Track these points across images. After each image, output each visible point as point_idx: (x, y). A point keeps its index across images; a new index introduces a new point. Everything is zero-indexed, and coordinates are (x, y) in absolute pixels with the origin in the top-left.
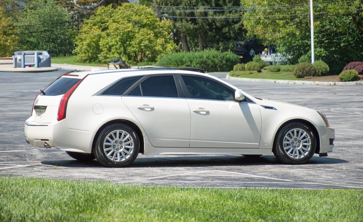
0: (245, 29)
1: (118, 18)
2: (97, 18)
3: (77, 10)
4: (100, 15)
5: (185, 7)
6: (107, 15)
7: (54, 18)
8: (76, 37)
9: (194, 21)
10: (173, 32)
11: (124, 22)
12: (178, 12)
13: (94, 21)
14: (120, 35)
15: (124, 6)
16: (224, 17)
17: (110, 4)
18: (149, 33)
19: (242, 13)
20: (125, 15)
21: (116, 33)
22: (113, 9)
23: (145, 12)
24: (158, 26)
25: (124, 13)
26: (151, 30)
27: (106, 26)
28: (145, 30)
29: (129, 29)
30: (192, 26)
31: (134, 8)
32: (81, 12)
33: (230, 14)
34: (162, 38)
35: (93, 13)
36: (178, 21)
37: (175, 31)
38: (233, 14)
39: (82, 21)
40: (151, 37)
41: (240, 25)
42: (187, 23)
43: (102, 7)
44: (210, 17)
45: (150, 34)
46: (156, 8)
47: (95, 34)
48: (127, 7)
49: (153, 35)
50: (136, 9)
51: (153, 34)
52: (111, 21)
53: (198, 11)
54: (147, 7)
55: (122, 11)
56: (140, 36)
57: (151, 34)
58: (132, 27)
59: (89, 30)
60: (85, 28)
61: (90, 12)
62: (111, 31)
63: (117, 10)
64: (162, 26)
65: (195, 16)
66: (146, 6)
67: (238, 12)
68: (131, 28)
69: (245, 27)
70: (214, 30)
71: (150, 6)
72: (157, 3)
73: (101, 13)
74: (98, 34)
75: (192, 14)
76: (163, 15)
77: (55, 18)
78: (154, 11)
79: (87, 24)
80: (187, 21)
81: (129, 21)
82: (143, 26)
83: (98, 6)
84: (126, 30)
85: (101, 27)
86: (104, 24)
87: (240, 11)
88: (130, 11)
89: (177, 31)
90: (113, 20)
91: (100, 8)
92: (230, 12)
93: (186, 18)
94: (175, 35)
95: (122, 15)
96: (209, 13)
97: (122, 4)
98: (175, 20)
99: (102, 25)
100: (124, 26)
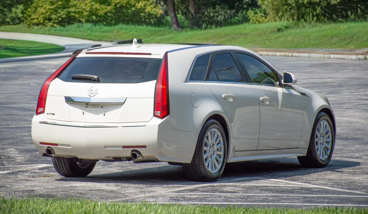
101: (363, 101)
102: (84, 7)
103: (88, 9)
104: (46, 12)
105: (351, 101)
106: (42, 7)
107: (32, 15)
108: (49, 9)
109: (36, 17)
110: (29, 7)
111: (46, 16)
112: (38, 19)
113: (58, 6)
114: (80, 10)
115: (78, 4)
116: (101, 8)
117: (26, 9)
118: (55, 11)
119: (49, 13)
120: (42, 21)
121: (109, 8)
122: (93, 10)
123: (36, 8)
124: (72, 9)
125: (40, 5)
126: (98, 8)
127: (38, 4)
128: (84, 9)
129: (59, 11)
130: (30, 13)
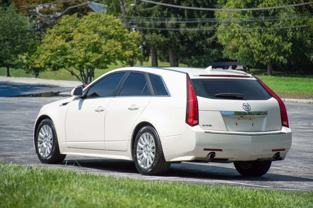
0: (219, 43)
1: (83, 28)
2: (61, 28)
3: (39, 19)
4: (64, 24)
5: (155, 18)
6: (71, 25)
7: (14, 26)
8: (38, 47)
9: (165, 33)
10: (143, 45)
11: (90, 32)
12: (147, 23)
13: (58, 31)
14: (85, 46)
15: (90, 15)
16: (197, 29)
17: (75, 13)
18: (117, 44)
19: (216, 25)
20: (91, 25)
21: (81, 44)
22: (78, 18)
23: (112, 22)
24: (126, 38)
25: (91, 22)
26: (119, 41)
27: (71, 36)
28: (113, 41)
29: (95, 40)
30: (162, 39)
31: (101, 18)
32: (44, 22)
33: (203, 27)
34: (130, 50)
35: (57, 23)
36: (148, 33)
37: (144, 43)
38: (206, 27)
39: (45, 31)
40: (119, 49)
41: (213, 39)
42: (157, 36)
43: (67, 16)
44: (182, 30)
45: (117, 46)
46: (124, 19)
47: (58, 45)
48: (93, 17)
49: (121, 47)
50: (103, 19)
51: (120, 45)
52: (76, 31)
53: (170, 22)
54: (115, 17)
55: (88, 20)
56: (107, 48)
57: (119, 46)
58: (99, 38)
59: (52, 40)
60: (48, 38)
61: (54, 22)
62: (76, 42)
63: (82, 19)
64: (131, 37)
65: (166, 28)
66: (114, 15)
67: (212, 24)
68: (97, 39)
69: (219, 41)
70: (186, 44)
71: (118, 17)
72: (126, 13)
73: (65, 23)
74: (62, 44)
75: (163, 25)
76: (132, 26)
77: (16, 27)
78: (123, 22)
79: (50, 33)
80: (158, 34)
81: (95, 32)
82: (111, 37)
83: (63, 15)
84: (92, 41)
85: (65, 37)
86: (68, 34)
87: (215, 23)
88: (96, 21)
89: (147, 44)
90: (78, 30)
91: (64, 17)
92: (204, 24)
93: (156, 30)
94: (144, 48)
95: (87, 24)
96: (181, 25)
97: (88, 13)
98: (145, 32)
99: (66, 35)
100: (90, 37)
101: (299, 130)
102: (79, 55)
103: (82, 56)
104: (47, 58)
106: (43, 54)
107: (36, 60)
108: (49, 56)
109: (38, 62)
110: (32, 54)
111: (47, 62)
112: (39, 64)
113: (57, 53)
114: (75, 57)
115: (74, 52)
116: (93, 55)
117: (30, 56)
118: (54, 58)
119: (49, 59)
120: (43, 66)
121: (100, 56)
122: (86, 57)
123: (39, 55)
124: (69, 56)
125: (42, 52)
126: (91, 55)
127: (40, 52)
128: (79, 56)
129: (58, 58)
130: (33, 59)
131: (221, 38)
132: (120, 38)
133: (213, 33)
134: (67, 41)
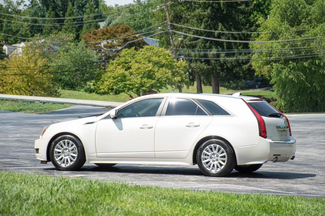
0: (254, 69)
1: (140, 59)
2: (121, 59)
3: (104, 52)
4: (124, 56)
5: (199, 49)
6: (130, 56)
7: (83, 59)
8: (103, 75)
9: (208, 62)
10: (189, 72)
11: (145, 62)
12: (193, 54)
13: (119, 62)
14: (141, 73)
15: (145, 48)
16: (234, 58)
17: (133, 46)
18: (167, 72)
19: (250, 55)
20: (146, 56)
21: (138, 72)
22: (135, 51)
23: (163, 54)
24: (175, 66)
25: (146, 54)
26: (169, 69)
27: (129, 66)
28: (164, 69)
29: (150, 69)
30: (205, 66)
31: (154, 50)
32: (108, 55)
33: (240, 56)
34: (179, 76)
35: (119, 55)
36: (193, 62)
37: (190, 71)
38: (242, 56)
39: (108, 62)
40: (169, 75)
41: (248, 66)
42: (201, 64)
43: (126, 49)
44: (222, 59)
45: (168, 73)
46: (174, 50)
47: (119, 73)
48: (147, 49)
49: (171, 74)
50: (156, 51)
51: (170, 73)
52: (134, 61)
53: (211, 53)
54: (166, 49)
55: (143, 52)
56: (159, 75)
57: (169, 73)
58: (152, 66)
59: (114, 69)
60: (110, 68)
61: (116, 55)
62: (133, 70)
63: (139, 52)
64: (179, 66)
65: (208, 58)
66: (165, 48)
67: (247, 54)
68: (151, 67)
69: (253, 67)
70: (225, 70)
71: (168, 49)
72: (175, 46)
73: (124, 55)
74: (122, 72)
75: (206, 56)
76: (180, 56)
77: (85, 59)
78: (172, 53)
79: (112, 64)
80: (201, 62)
81: (150, 62)
82: (162, 66)
83: (123, 49)
84: (146, 70)
85: (125, 67)
86: (127, 64)
87: (249, 53)
88: (150, 53)
89: (192, 71)
90: (135, 60)
91: (124, 50)
92: (240, 54)
93: (200, 59)
94: (190, 74)
95: (143, 56)
96: (221, 55)
97: (143, 47)
98: (191, 61)
99: (125, 65)
100: (145, 66)
101: (321, 143)
102: (136, 81)
103: (139, 82)
104: (110, 84)
105: (312, 143)
106: (107, 81)
107: (101, 86)
108: (112, 82)
109: (103, 88)
110: (98, 81)
111: (110, 87)
112: (104, 89)
113: (118, 80)
114: (133, 83)
115: (132, 79)
116: (147, 81)
117: (96, 83)
118: (116, 84)
119: (111, 85)
120: (107, 91)
121: (154, 81)
122: (142, 83)
123: (103, 82)
124: (128, 82)
125: (106, 79)
126: (146, 81)
127: (104, 79)
128: (136, 82)
129: (119, 84)
130: (99, 85)
131: (255, 65)
132: (170, 66)
133: (247, 61)
134: (126, 70)
